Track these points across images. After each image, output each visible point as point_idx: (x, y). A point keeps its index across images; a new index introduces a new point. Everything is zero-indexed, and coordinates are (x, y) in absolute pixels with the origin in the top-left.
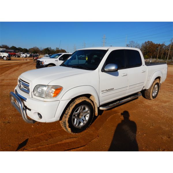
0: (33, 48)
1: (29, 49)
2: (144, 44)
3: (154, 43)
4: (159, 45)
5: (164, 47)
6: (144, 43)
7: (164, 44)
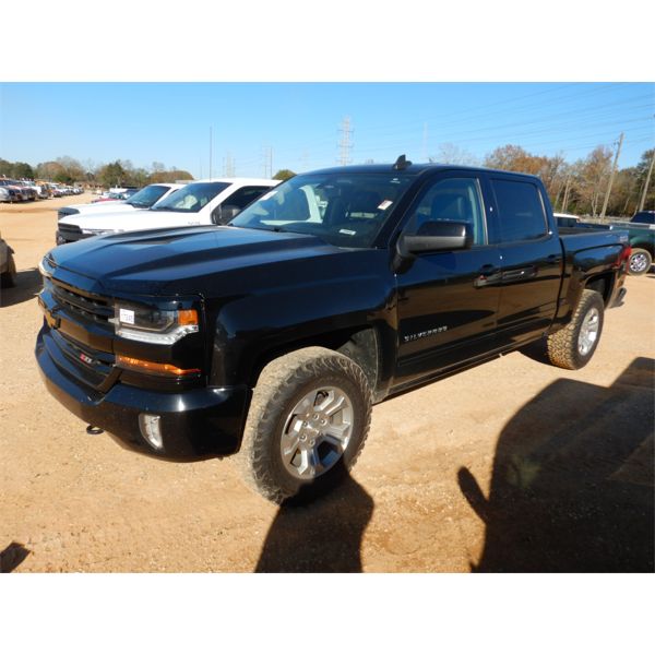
0: (54, 160)
1: (39, 165)
2: (492, 157)
3: (530, 155)
4: (544, 161)
5: (560, 168)
6: (492, 153)
7: (562, 157)
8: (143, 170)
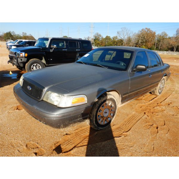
8: (19, 35)
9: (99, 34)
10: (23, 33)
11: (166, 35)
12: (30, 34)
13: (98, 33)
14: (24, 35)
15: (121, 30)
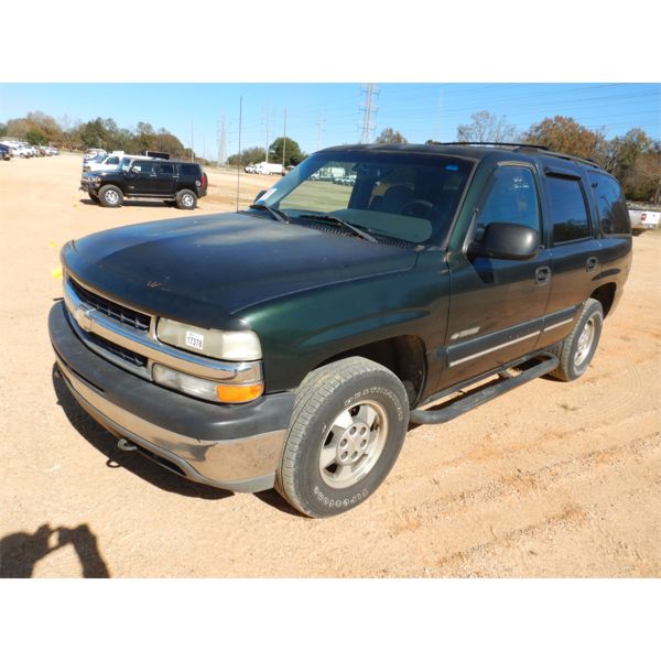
9: (394, 133)
10: (141, 124)
11: (642, 137)
12: (163, 130)
13: (391, 131)
14: (143, 133)
15: (473, 121)
